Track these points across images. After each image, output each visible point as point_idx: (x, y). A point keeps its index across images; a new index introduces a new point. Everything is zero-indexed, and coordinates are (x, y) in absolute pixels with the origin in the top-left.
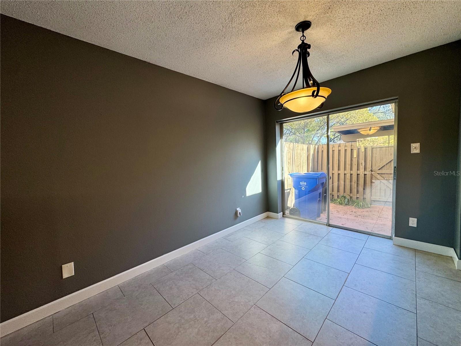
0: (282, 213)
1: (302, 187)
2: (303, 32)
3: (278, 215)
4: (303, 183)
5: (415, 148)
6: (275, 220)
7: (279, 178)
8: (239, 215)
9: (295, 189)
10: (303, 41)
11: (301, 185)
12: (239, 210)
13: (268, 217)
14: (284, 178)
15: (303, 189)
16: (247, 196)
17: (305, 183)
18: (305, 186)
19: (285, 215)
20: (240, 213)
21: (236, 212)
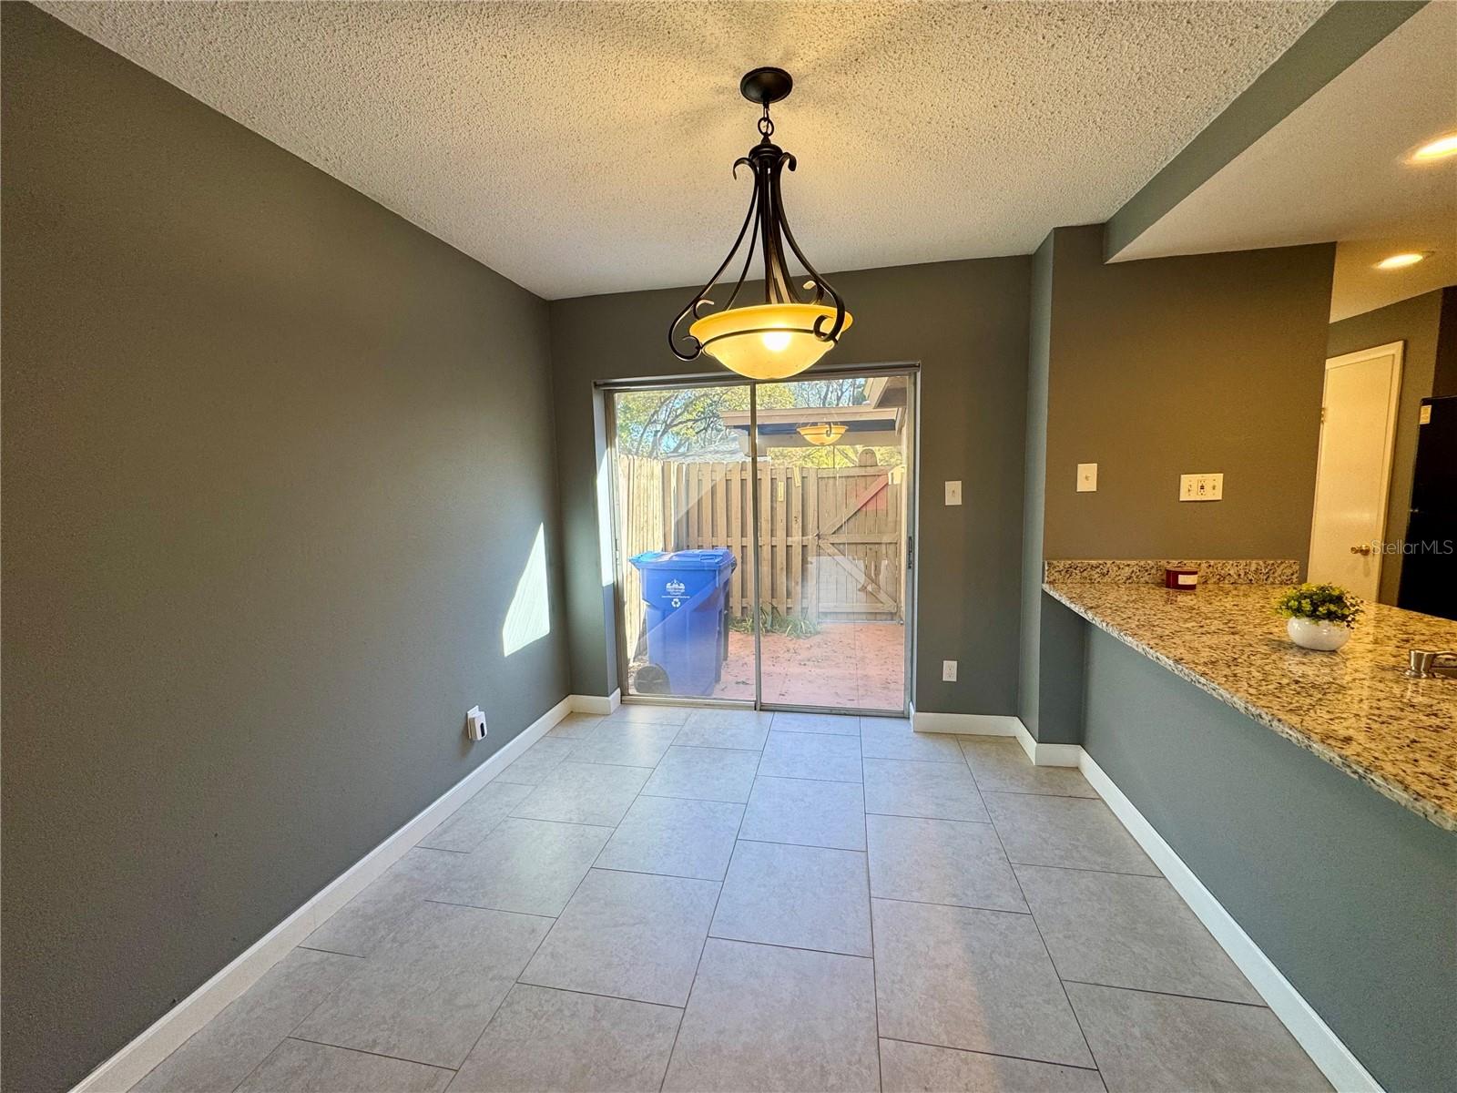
0: (619, 690)
1: (672, 600)
2: (766, 106)
3: (609, 702)
4: (674, 586)
5: (953, 493)
6: (603, 718)
7: (607, 579)
8: (479, 737)
9: (652, 606)
10: (766, 135)
11: (669, 594)
12: (477, 715)
13: (572, 716)
14: (620, 579)
15: (676, 603)
16: (506, 655)
17: (682, 586)
18: (683, 594)
19: (629, 695)
20: (482, 725)
21: (467, 726)
